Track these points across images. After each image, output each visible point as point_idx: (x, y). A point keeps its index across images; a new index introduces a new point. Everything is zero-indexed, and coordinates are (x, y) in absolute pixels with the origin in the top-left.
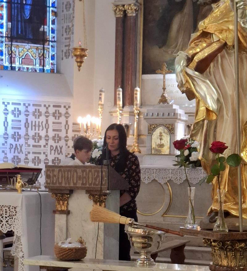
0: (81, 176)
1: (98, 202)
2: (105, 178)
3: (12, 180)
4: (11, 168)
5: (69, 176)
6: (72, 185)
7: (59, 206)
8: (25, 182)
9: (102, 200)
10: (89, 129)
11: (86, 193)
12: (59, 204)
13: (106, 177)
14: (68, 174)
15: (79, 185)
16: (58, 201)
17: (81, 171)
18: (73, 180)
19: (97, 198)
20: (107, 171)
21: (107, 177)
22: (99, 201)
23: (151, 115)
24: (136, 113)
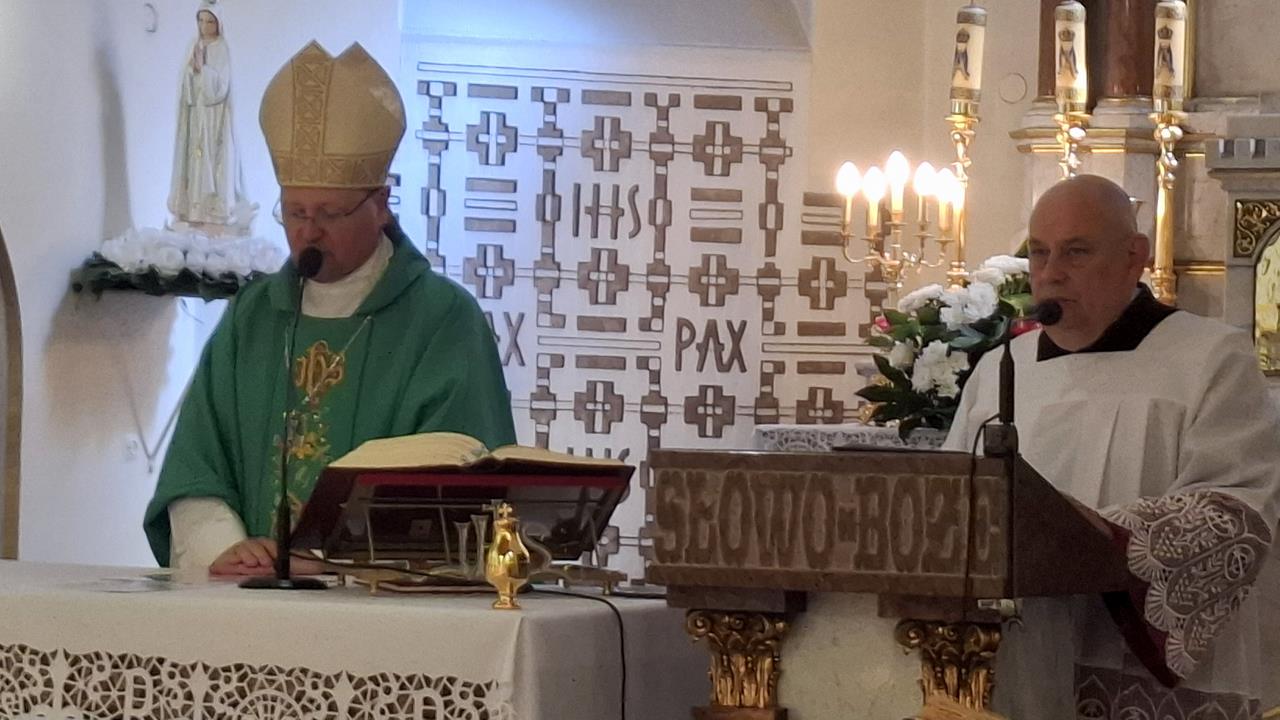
0: (852, 512)
1: (949, 662)
2: (994, 529)
3: (464, 534)
4: (460, 464)
5: (787, 516)
6: (801, 565)
7: (725, 685)
8: (536, 539)
9: (972, 654)
10: (896, 226)
11: (881, 614)
12: (728, 671)
13: (995, 523)
14: (779, 500)
15: (843, 563)
16: (723, 650)
17: (853, 487)
18: (808, 536)
19: (944, 638)
20: (1004, 484)
21: (1003, 521)
22: (955, 661)
23: (1252, 148)
24: (1167, 142)
